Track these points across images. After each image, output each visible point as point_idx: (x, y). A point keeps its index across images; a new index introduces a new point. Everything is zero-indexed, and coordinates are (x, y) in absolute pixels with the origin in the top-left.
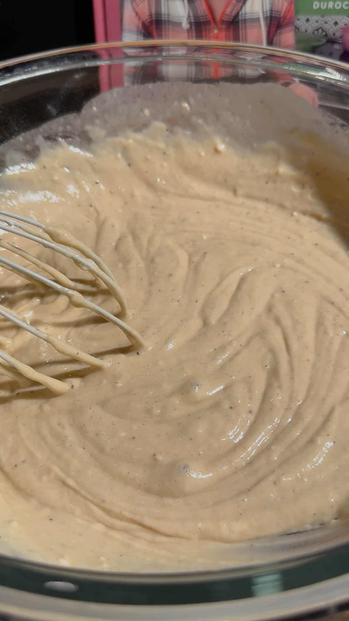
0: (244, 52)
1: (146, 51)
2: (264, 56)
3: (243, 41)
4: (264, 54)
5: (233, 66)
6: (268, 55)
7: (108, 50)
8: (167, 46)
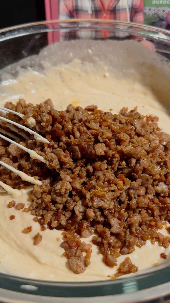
0: (119, 25)
1: (71, 25)
3: (118, 19)
6: (130, 26)
8: (81, 22)
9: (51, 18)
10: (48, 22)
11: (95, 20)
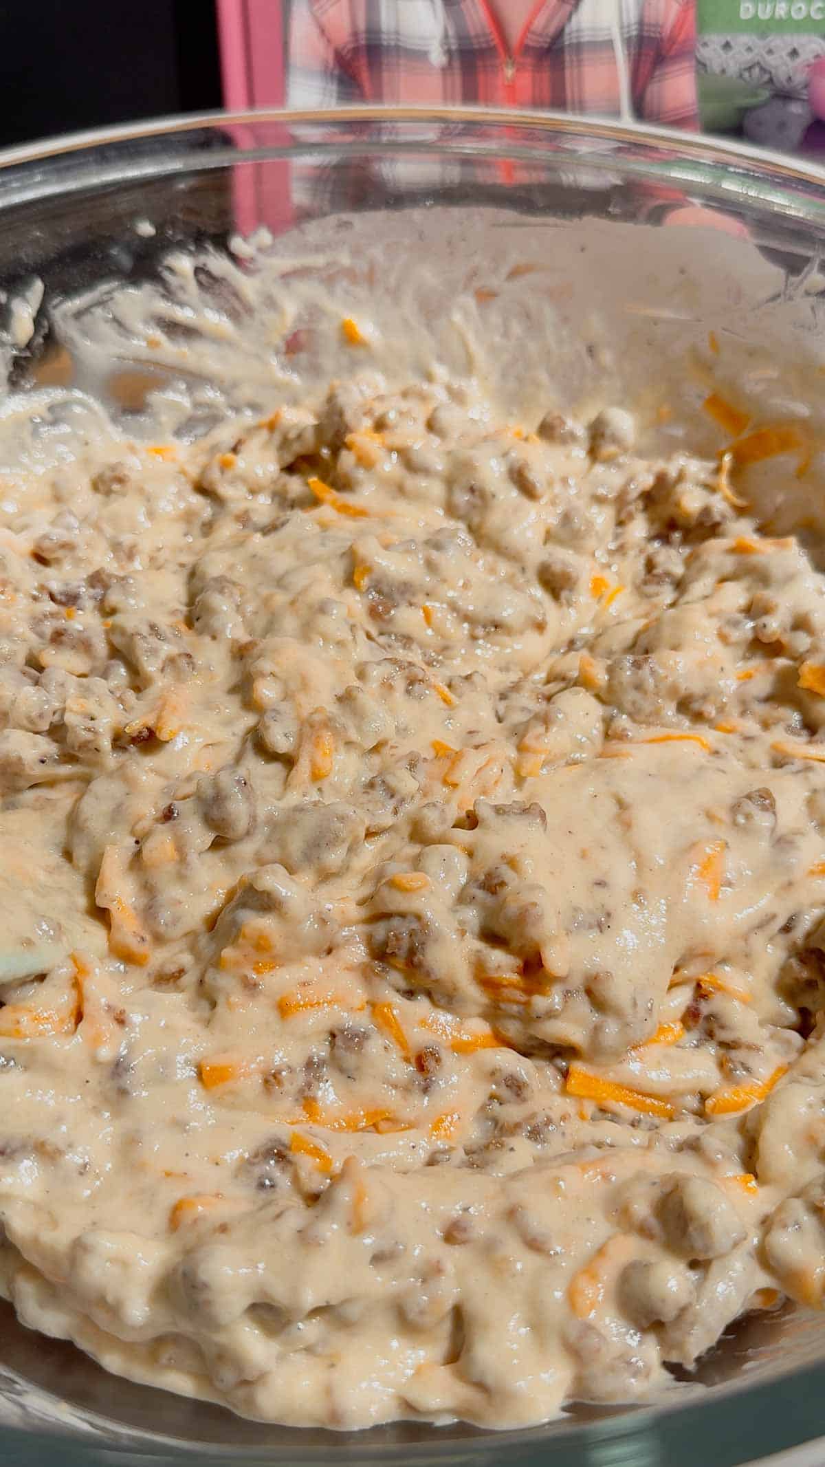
0: (573, 136)
1: (343, 133)
2: (621, 145)
3: (573, 109)
4: (622, 142)
5: (550, 168)
6: (630, 143)
7: (252, 127)
8: (391, 122)
9: (251, 102)
10: (234, 115)
11: (461, 110)
